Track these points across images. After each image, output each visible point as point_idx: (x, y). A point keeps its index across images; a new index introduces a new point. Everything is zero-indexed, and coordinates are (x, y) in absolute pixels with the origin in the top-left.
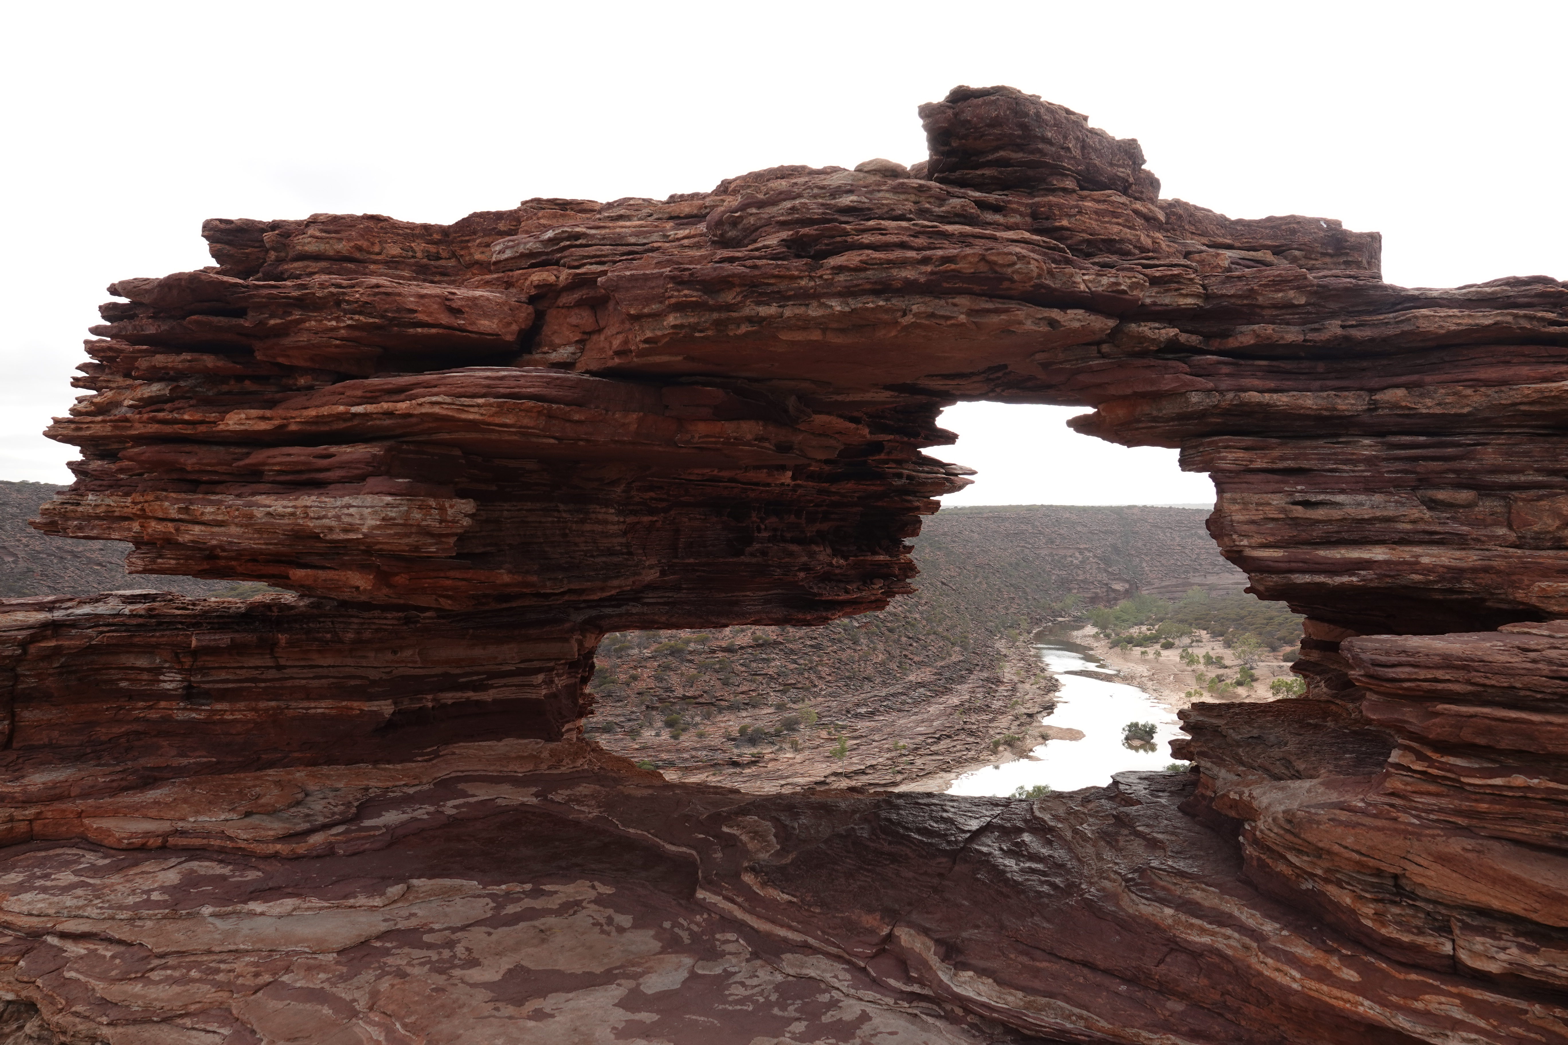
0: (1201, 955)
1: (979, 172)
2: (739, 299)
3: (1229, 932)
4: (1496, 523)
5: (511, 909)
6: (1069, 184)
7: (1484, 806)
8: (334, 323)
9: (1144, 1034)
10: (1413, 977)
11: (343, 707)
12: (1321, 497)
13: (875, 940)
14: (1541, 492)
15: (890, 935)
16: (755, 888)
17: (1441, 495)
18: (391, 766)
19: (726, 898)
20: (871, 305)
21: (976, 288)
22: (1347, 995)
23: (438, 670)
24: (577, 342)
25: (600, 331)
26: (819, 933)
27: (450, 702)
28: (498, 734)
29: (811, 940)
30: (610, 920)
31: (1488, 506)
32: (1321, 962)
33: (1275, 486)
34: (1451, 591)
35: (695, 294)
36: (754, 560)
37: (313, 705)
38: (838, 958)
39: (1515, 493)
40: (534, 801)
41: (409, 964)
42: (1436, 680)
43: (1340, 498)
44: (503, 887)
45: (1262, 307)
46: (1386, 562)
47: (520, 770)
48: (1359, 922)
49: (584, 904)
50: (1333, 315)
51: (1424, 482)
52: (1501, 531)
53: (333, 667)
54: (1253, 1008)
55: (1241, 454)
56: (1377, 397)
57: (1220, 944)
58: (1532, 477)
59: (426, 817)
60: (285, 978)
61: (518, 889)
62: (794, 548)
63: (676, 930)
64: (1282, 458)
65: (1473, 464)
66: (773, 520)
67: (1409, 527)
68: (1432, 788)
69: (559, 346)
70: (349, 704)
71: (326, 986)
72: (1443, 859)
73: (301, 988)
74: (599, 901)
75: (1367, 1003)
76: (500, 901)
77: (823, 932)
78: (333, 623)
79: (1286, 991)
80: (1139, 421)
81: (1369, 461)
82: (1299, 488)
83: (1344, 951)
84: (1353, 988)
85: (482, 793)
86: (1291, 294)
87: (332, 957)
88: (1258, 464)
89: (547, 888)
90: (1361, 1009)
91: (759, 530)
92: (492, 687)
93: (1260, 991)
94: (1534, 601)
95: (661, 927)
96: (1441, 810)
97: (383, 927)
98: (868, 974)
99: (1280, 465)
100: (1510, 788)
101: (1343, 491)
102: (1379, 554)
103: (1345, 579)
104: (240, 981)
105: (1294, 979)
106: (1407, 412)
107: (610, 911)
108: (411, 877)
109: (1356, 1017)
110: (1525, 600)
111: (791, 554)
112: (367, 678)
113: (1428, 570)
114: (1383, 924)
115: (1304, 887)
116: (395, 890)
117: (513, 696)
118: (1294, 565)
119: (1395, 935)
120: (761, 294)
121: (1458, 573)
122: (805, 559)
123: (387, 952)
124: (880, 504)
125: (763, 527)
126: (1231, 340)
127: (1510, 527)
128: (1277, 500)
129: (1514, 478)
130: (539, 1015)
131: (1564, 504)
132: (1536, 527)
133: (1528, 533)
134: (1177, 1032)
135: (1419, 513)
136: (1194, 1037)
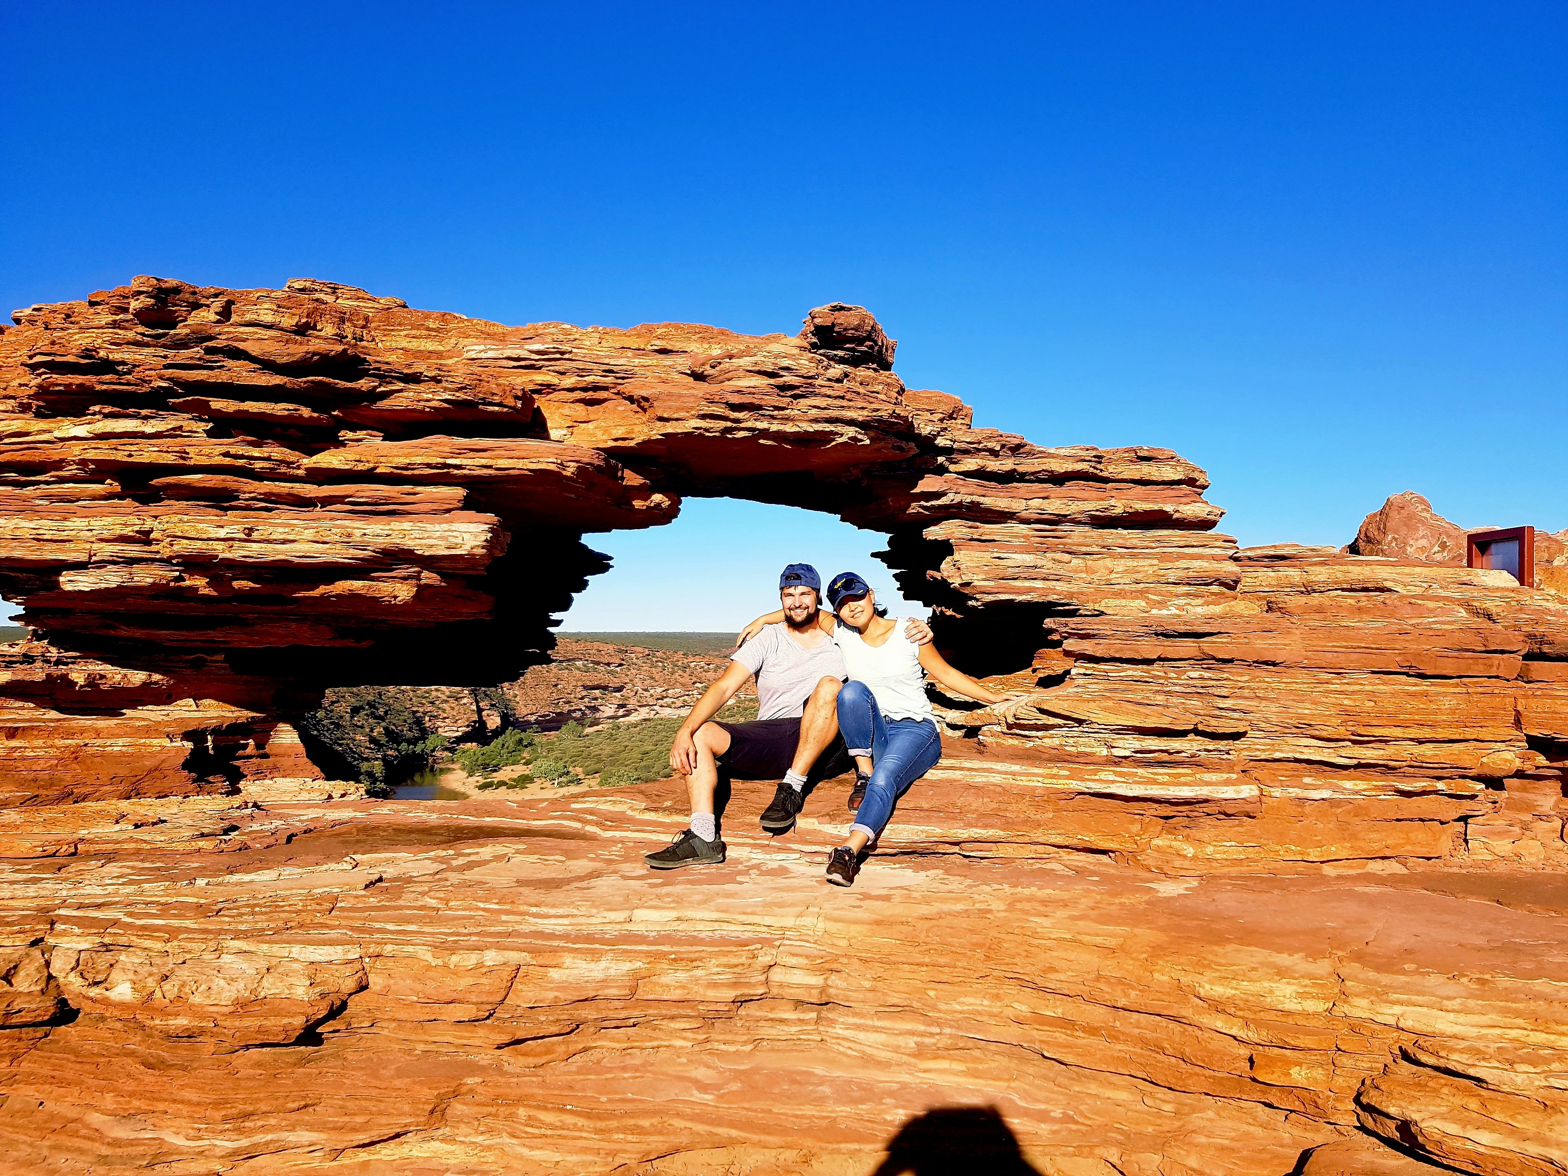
0: (983, 788)
2: (747, 416)
3: (996, 774)
4: (1082, 571)
7: (1117, 686)
10: (1093, 767)
11: (141, 744)
12: (1005, 555)
14: (1099, 556)
17: (1058, 556)
20: (826, 429)
23: (213, 714)
25: (589, 422)
30: (545, 860)
31: (1076, 562)
32: (1049, 772)
33: (984, 549)
37: (109, 743)
39: (1089, 557)
40: (359, 815)
41: (431, 888)
43: (1015, 556)
44: (431, 853)
46: (1041, 589)
49: (510, 855)
51: (1050, 549)
52: (1084, 575)
55: (968, 530)
56: (1030, 502)
57: (992, 780)
58: (1097, 549)
61: (443, 853)
63: (601, 856)
65: (1070, 541)
67: (1047, 571)
68: (1096, 681)
69: (552, 428)
71: (387, 903)
72: (1105, 709)
74: (518, 852)
75: (1074, 782)
76: (441, 860)
82: (994, 549)
85: (308, 814)
87: (361, 892)
88: (975, 537)
89: (467, 851)
90: (1071, 786)
96: (1100, 690)
99: (985, 537)
101: (1014, 552)
103: (1024, 597)
105: (1037, 781)
106: (1042, 512)
107: (537, 856)
109: (1069, 790)
113: (1058, 594)
118: (1000, 590)
121: (1071, 595)
128: (988, 556)
129: (1088, 549)
131: (1109, 562)
132: (1098, 574)
133: (1096, 577)
134: (976, 827)
135: (1050, 565)
136: (985, 826)
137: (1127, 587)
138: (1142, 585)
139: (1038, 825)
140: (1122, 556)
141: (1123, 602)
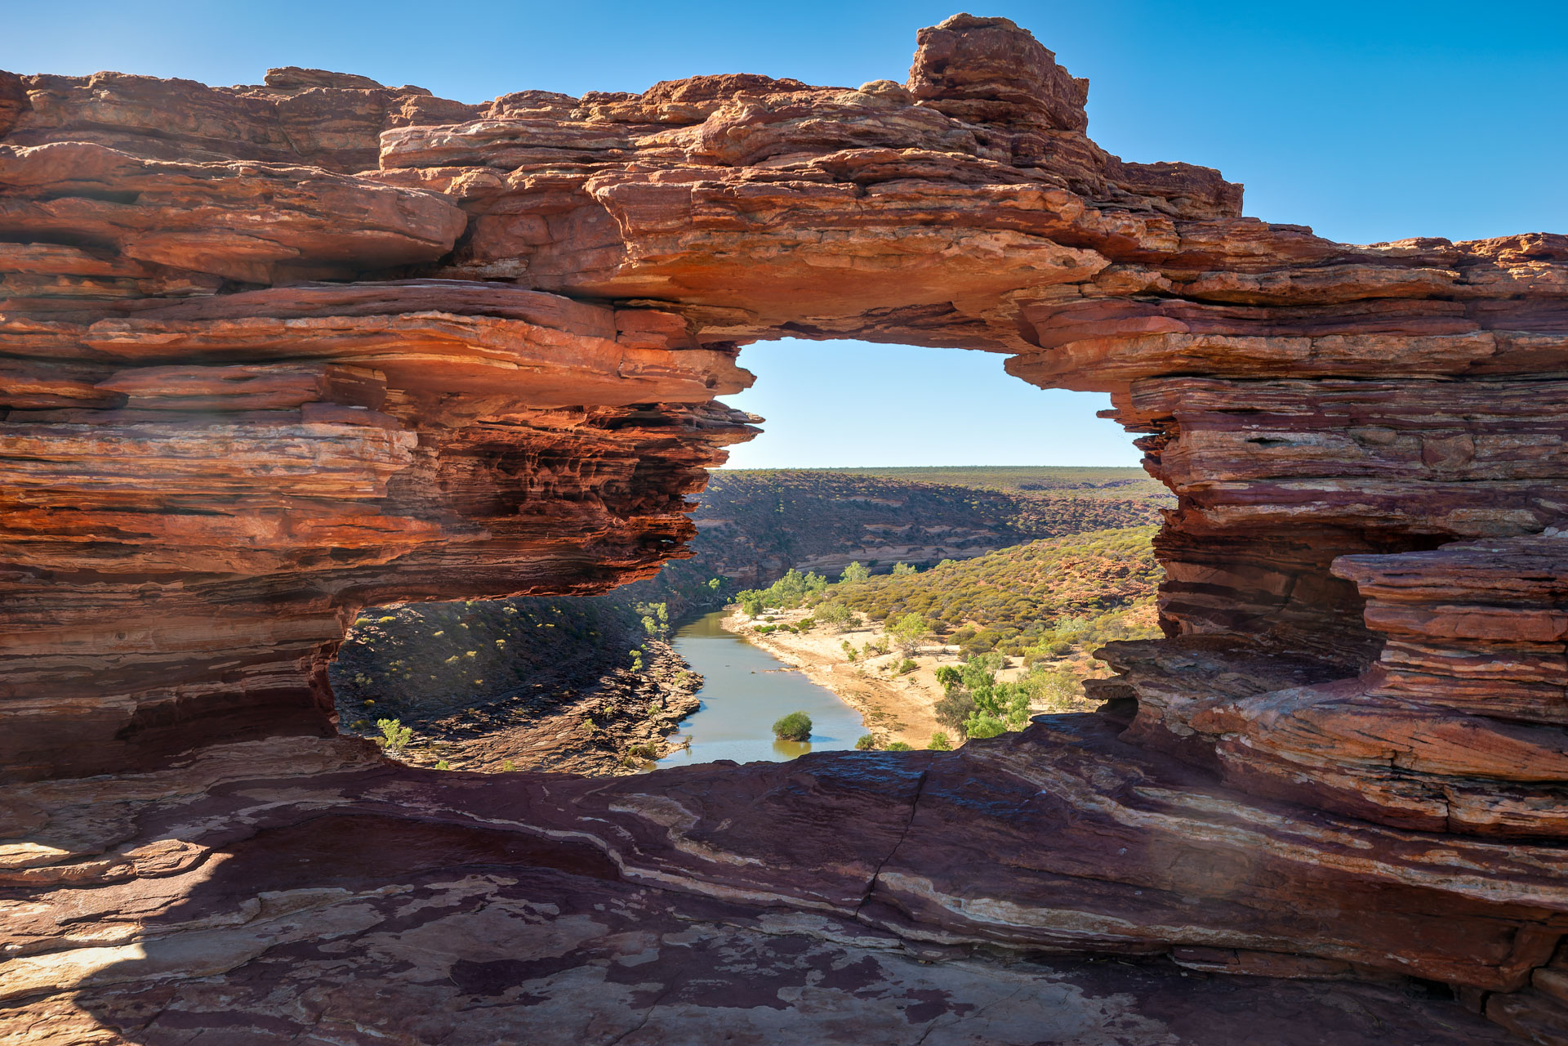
0: (1213, 852)
1: (966, 103)
2: (777, 220)
3: (1235, 829)
4: (1413, 459)
5: (403, 911)
6: (1043, 122)
7: (1470, 690)
8: (258, 218)
9: (1167, 928)
10: (1416, 838)
11: (66, 706)
12: (1273, 435)
13: (862, 888)
14: (1447, 431)
15: (874, 881)
16: (702, 856)
17: (1371, 433)
18: (142, 776)
19: (665, 871)
20: (920, 235)
21: (1023, 224)
22: (1363, 861)
23: (180, 656)
24: (521, 256)
25: (552, 244)
26: (797, 889)
27: (195, 695)
28: (259, 733)
29: (785, 898)
30: (532, 912)
31: (1405, 443)
32: (1333, 840)
33: (1233, 426)
34: (1386, 519)
35: (730, 212)
36: (533, 519)
37: (23, 704)
38: (820, 912)
39: (1427, 432)
40: (343, 802)
41: (323, 974)
42: (1435, 586)
43: (1291, 436)
44: (380, 890)
45: (1225, 255)
46: (1338, 493)
47: (310, 770)
48: (1364, 800)
49: (488, 897)
50: (1281, 267)
51: (1355, 421)
52: (1418, 465)
53: (39, 656)
54: (1267, 891)
55: (1204, 395)
56: (1319, 343)
57: (1229, 839)
58: (1444, 418)
59: (223, 828)
60: (175, 1006)
61: (399, 890)
62: (570, 505)
63: (612, 910)
64: (1236, 398)
65: (1393, 406)
66: (545, 472)
67: (1348, 461)
68: (1428, 679)
69: (497, 259)
70: (74, 701)
71: (237, 1007)
72: (1443, 735)
73: (203, 1014)
74: (503, 892)
75: (1381, 865)
76: (386, 905)
77: (801, 888)
78: (36, 599)
79: (1303, 868)
80: (1110, 360)
81: (1311, 403)
82: (1254, 426)
83: (1352, 827)
84: (1367, 854)
85: (276, 800)
86: (1254, 244)
87: (222, 980)
88: (1219, 405)
89: (435, 886)
90: (1375, 871)
91: (532, 484)
92: (245, 675)
93: (1276, 873)
94: (1451, 526)
95: (594, 909)
96: (1434, 696)
97: (266, 942)
98: (861, 921)
99: (1236, 405)
100: (1491, 673)
101: (1292, 430)
102: (1330, 487)
103: (1303, 509)
104: (119, 1015)
105: (1313, 856)
106: (1343, 357)
107: (524, 902)
108: (260, 890)
109: (1371, 879)
110: (1444, 525)
111: (568, 513)
112: (89, 669)
113: (1368, 502)
114: (1388, 799)
115: (1298, 781)
116: (250, 904)
117: (269, 686)
118: (1260, 498)
119: (1400, 805)
120: (800, 218)
121: (1391, 503)
122: (585, 517)
123: (287, 968)
124: (661, 454)
125: (536, 480)
126: (1195, 285)
127: (1424, 461)
128: (1238, 438)
129: (1428, 419)
130: (527, 999)
131: (1466, 442)
132: (1445, 462)
133: (1439, 467)
134: (1198, 923)
135: (1355, 449)
136: (1214, 924)
137: (1498, 486)
138: (1528, 483)
139: (1312, 926)
140: (1491, 430)
141: (1492, 514)
